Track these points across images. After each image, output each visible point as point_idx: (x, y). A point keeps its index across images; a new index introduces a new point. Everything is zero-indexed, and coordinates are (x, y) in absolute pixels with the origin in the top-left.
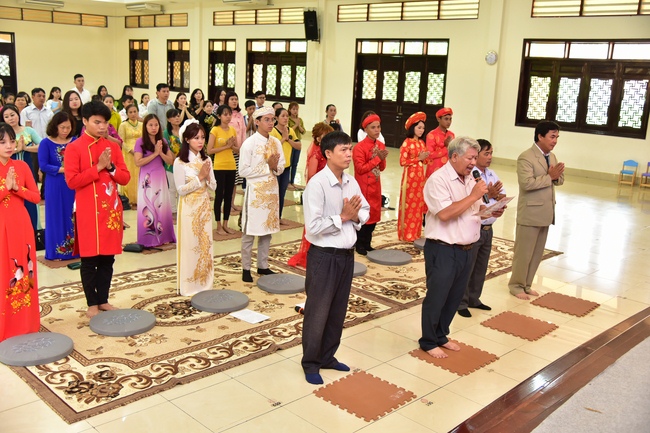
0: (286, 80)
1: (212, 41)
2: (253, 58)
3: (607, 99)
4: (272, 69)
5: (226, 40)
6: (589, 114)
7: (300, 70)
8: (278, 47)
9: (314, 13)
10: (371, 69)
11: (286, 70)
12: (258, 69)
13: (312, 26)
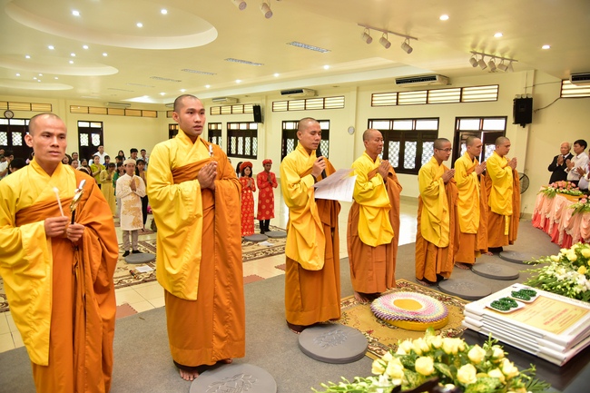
0: (248, 145)
1: (210, 124)
2: (230, 133)
3: (414, 153)
4: (240, 139)
5: (217, 123)
6: (405, 162)
7: (254, 139)
8: (243, 127)
9: (259, 107)
10: (291, 138)
11: (248, 139)
12: (233, 139)
13: (258, 115)
